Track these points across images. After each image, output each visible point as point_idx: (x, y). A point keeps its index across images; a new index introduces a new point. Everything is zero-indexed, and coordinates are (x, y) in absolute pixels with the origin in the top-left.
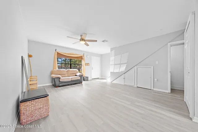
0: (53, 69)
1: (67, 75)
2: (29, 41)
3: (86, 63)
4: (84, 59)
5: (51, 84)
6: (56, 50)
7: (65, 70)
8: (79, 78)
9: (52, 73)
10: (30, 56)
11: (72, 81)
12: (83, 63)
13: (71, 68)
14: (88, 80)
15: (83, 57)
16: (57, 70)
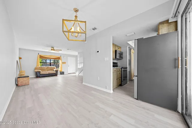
0: (37, 66)
1: (46, 70)
2: (20, 49)
3: (63, 62)
4: (61, 59)
5: (35, 76)
6: (38, 54)
7: (45, 67)
8: (55, 72)
9: (35, 69)
10: (20, 58)
11: (49, 74)
12: (60, 62)
13: (50, 66)
14: (64, 74)
15: (60, 58)
16: (40, 67)
